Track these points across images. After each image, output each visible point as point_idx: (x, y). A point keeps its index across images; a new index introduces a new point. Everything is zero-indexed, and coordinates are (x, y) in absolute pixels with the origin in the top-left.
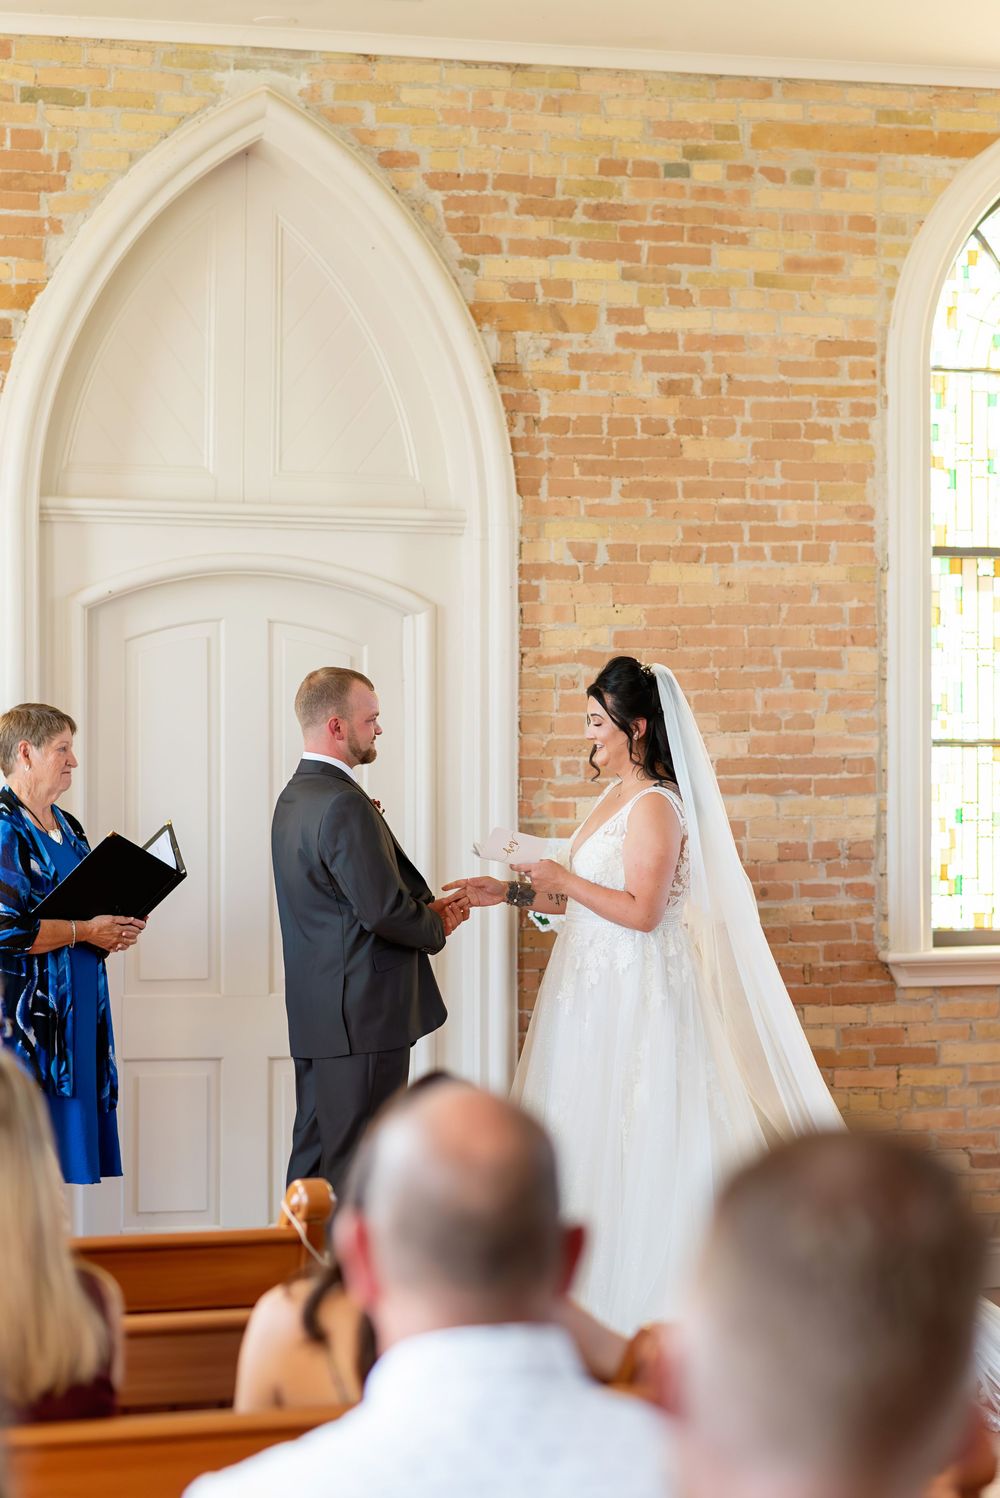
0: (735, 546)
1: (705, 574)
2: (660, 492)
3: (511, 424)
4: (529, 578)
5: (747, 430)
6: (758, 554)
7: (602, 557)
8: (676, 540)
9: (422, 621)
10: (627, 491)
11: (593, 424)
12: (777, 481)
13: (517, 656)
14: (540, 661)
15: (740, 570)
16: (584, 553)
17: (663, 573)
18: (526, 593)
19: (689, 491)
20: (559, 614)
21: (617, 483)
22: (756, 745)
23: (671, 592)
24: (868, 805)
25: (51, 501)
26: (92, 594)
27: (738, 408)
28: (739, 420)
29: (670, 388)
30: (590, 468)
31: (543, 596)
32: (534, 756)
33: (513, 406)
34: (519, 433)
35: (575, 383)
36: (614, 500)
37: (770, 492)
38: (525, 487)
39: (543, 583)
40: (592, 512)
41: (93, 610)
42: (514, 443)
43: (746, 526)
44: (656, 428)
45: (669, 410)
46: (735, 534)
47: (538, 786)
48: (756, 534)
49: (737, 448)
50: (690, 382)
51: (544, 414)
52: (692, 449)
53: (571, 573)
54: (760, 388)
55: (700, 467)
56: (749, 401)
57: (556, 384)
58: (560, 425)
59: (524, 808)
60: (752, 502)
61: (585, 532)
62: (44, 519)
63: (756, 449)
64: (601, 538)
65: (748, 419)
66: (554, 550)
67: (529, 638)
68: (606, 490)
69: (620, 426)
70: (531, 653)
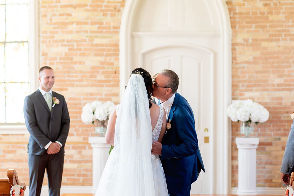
0: (281, 38)
1: (274, 44)
2: (263, 27)
3: (230, 14)
4: (234, 46)
5: (283, 13)
6: (286, 40)
7: (250, 41)
8: (267, 36)
9: (212, 56)
10: (256, 27)
11: (248, 13)
12: (290, 24)
13: (231, 63)
14: (236, 63)
15: (281, 43)
16: (246, 40)
17: (264, 44)
18: (233, 49)
19: (270, 27)
20: (241, 53)
21: (254, 25)
22: (285, 81)
23: (266, 48)
25: (134, 33)
26: (144, 50)
27: (281, 8)
28: (281, 11)
29: (266, 5)
30: (248, 22)
31: (237, 50)
32: (235, 83)
33: (230, 10)
34: (232, 15)
35: (244, 5)
36: (253, 29)
37: (289, 26)
38: (233, 27)
39: (237, 47)
40: (248, 32)
41: (144, 55)
42: (231, 18)
43: (283, 34)
44: (262, 13)
45: (265, 10)
46: (281, 35)
47: (236, 90)
48: (286, 35)
49: (281, 17)
50: (270, 4)
51: (237, 11)
52: (271, 18)
53: (243, 45)
54: (286, 4)
55: (273, 21)
56: (284, 7)
57: (240, 5)
58: (241, 14)
59: (233, 94)
60: (284, 28)
61: (246, 36)
62: (132, 37)
63: (285, 17)
64: (250, 38)
65: (284, 10)
66: (239, 40)
67: (234, 59)
68: (251, 27)
69: (254, 13)
70: (234, 62)
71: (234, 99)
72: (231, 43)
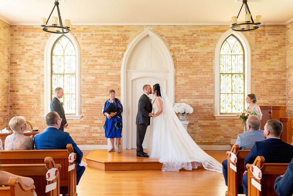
0: (198, 73)
1: (195, 76)
2: (190, 68)
3: (174, 62)
4: (176, 77)
5: (199, 61)
6: (201, 74)
7: (184, 75)
8: (191, 72)
9: (165, 81)
10: (186, 68)
11: (183, 61)
12: (203, 67)
13: (174, 85)
15: (198, 76)
16: (182, 74)
17: (190, 76)
18: (175, 79)
19: (193, 68)
20: (179, 80)
21: (185, 67)
22: (200, 94)
23: (191, 78)
24: (213, 100)
25: (128, 70)
26: (132, 79)
27: (198, 59)
28: (198, 60)
29: (191, 57)
30: (182, 66)
31: (177, 79)
32: (176, 95)
33: (174, 60)
34: (175, 62)
35: (181, 57)
36: (185, 69)
37: (202, 68)
38: (175, 68)
40: (182, 70)
41: (132, 81)
42: (174, 63)
43: (199, 71)
44: (189, 62)
45: (191, 60)
47: (177, 98)
48: (200, 72)
49: (198, 63)
50: (193, 57)
51: (177, 60)
52: (193, 64)
53: (180, 76)
54: (201, 57)
55: (194, 65)
56: (199, 58)
57: (179, 57)
58: (179, 61)
59: (175, 100)
60: (200, 69)
61: (182, 72)
62: (127, 72)
63: (200, 63)
64: (183, 73)
65: (199, 60)
66: (178, 74)
67: (176, 83)
68: (184, 68)
69: (185, 61)
70: (176, 84)
71: (175, 102)
72: (174, 75)
